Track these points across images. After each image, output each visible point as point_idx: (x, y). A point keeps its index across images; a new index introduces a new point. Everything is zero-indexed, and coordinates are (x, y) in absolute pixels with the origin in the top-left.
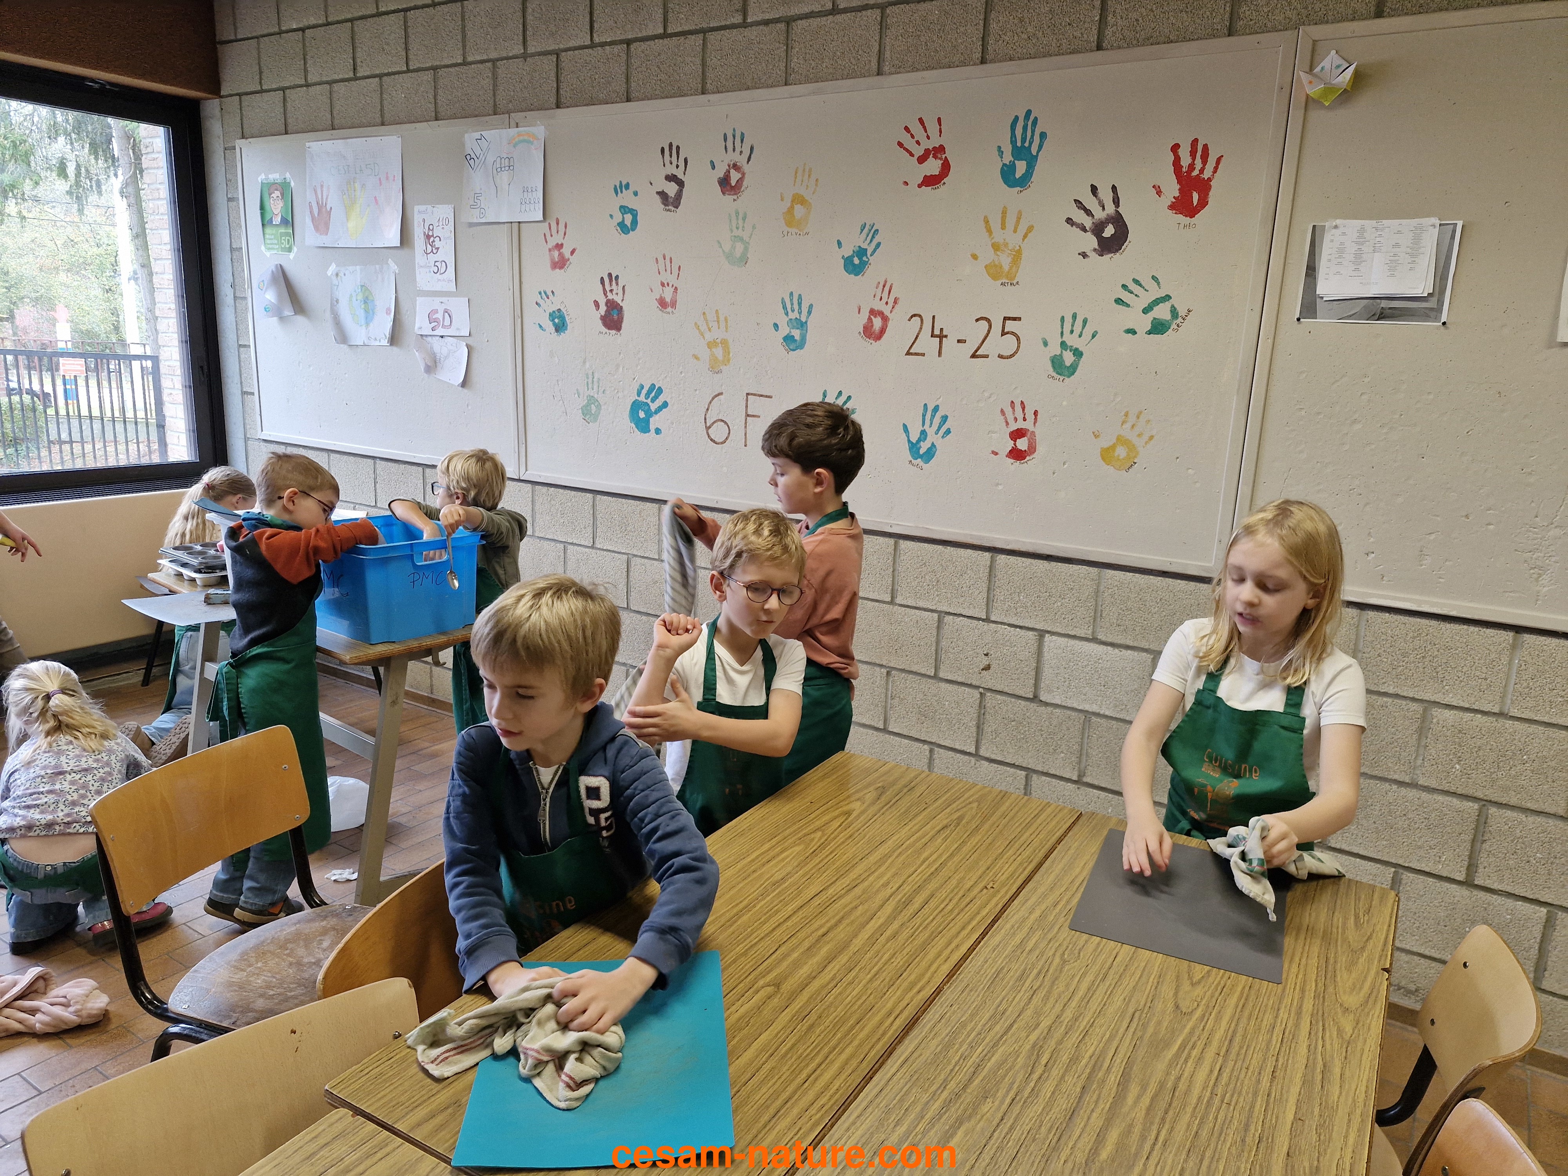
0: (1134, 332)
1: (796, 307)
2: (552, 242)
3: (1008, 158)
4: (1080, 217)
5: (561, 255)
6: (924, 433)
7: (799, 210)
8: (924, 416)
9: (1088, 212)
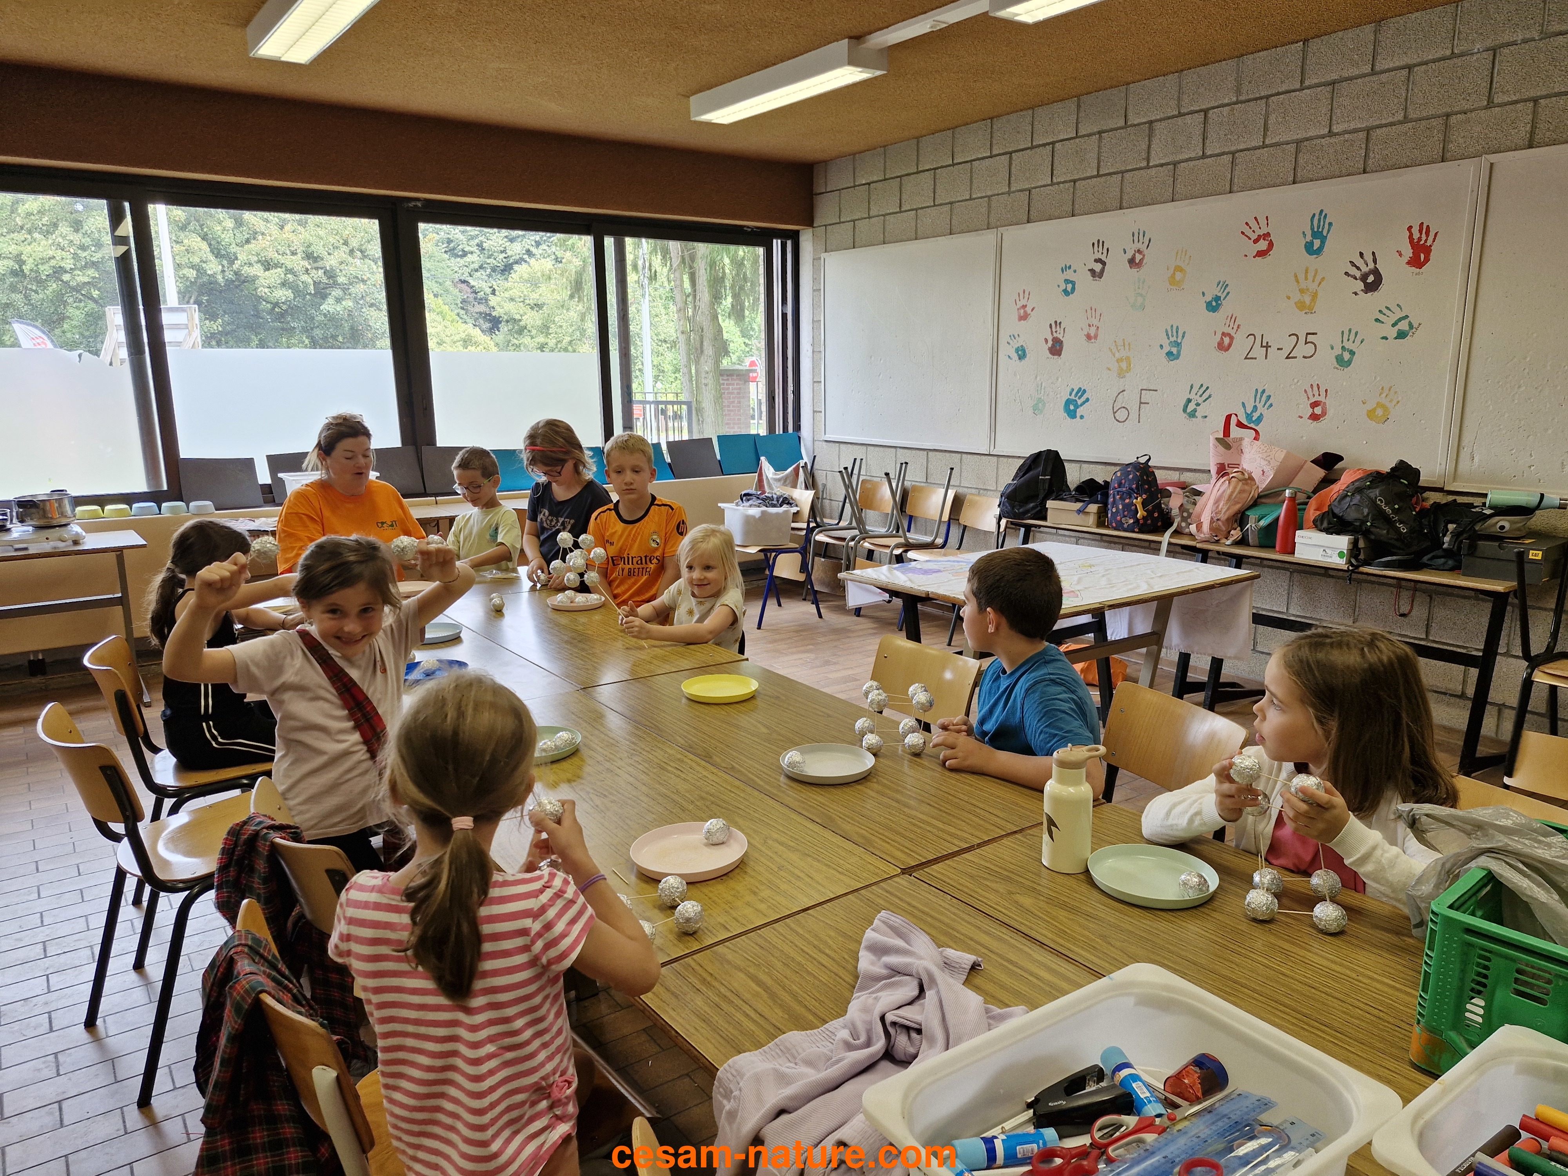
0: (1387, 339)
1: (1175, 333)
2: (1020, 304)
3: (1309, 238)
4: (1353, 271)
5: (1025, 312)
6: (1255, 407)
7: (1178, 275)
8: (1256, 396)
9: (1358, 268)
